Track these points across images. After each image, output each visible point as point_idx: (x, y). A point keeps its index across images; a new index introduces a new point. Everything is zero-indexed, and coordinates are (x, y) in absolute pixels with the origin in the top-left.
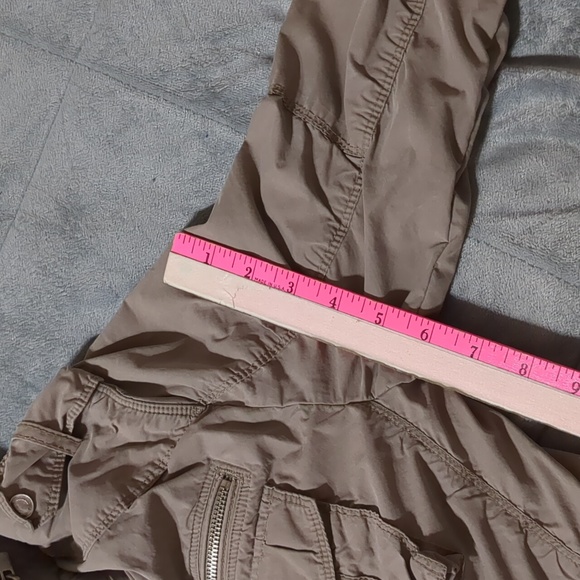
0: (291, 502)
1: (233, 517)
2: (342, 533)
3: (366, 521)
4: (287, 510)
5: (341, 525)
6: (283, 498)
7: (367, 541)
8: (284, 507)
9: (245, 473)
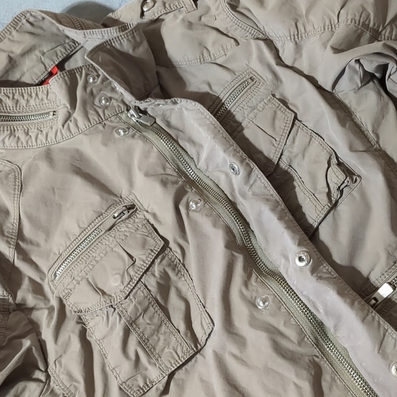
0: (280, 109)
1: (242, 99)
2: (294, 139)
3: (311, 139)
4: (275, 112)
5: (297, 134)
6: (277, 105)
7: (305, 150)
8: (274, 109)
9: (263, 81)
